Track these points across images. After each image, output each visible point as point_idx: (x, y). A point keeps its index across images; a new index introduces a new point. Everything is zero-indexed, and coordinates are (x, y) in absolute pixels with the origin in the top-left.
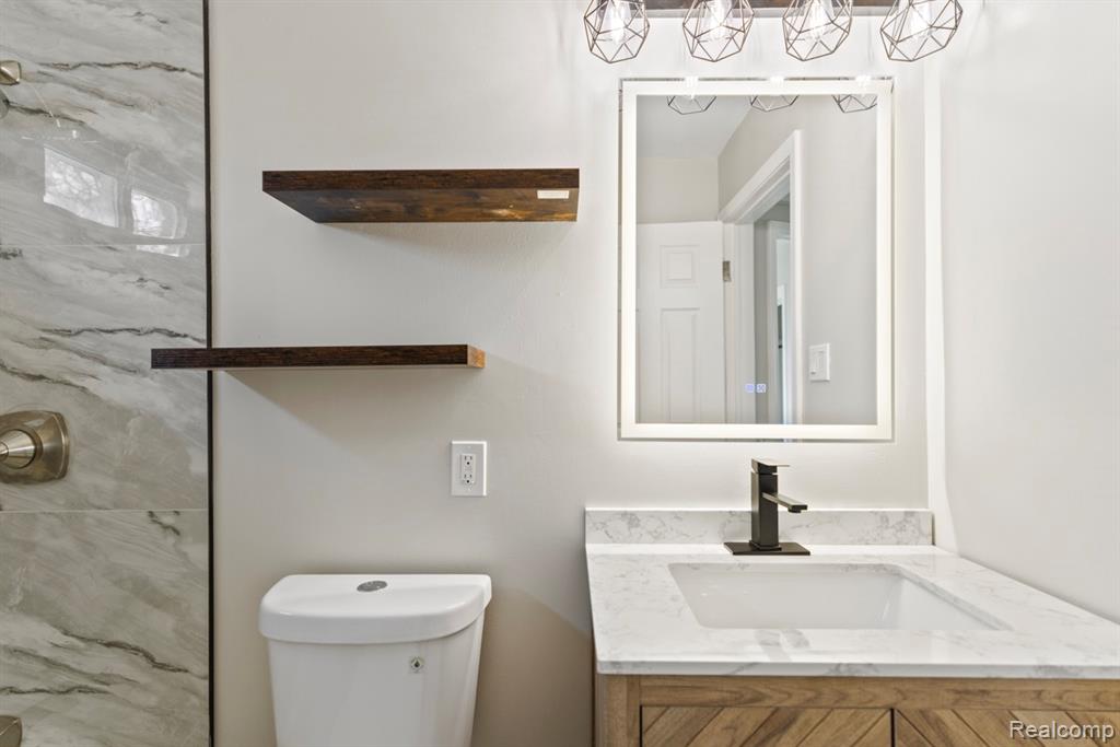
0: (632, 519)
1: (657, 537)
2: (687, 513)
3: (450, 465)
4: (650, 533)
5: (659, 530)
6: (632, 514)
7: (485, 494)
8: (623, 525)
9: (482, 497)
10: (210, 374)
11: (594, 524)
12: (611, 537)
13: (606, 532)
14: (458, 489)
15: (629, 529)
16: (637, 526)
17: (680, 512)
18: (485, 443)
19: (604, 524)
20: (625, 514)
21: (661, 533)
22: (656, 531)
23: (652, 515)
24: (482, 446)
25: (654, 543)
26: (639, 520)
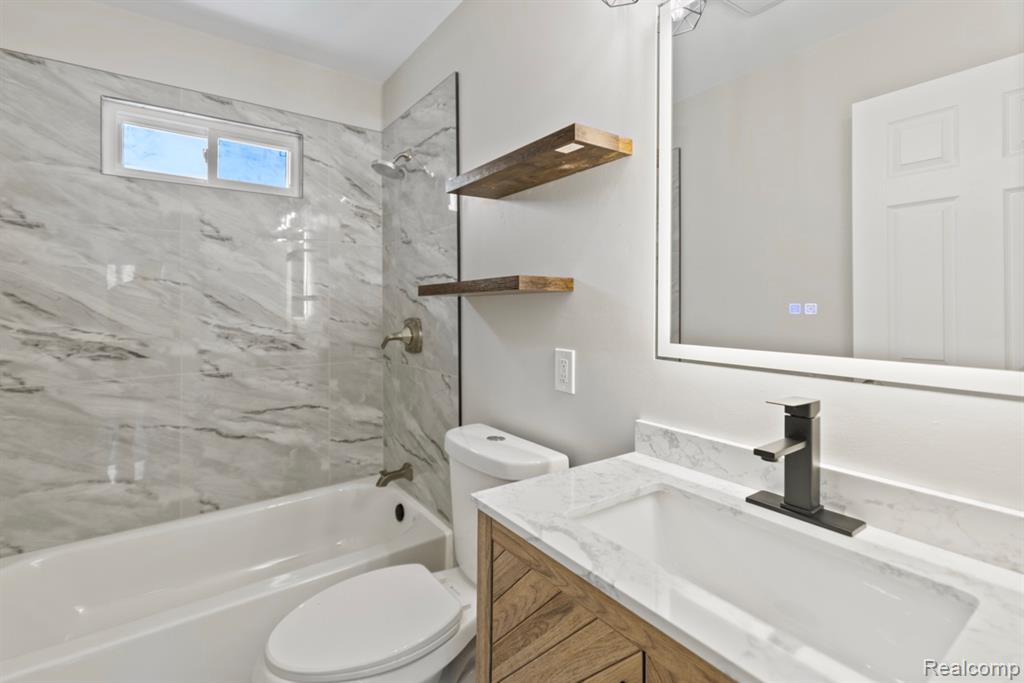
0: (672, 438)
1: (695, 464)
2: (725, 445)
3: (554, 367)
4: (687, 456)
5: (697, 457)
6: (673, 433)
7: (573, 392)
8: (665, 443)
9: (571, 394)
10: (459, 299)
11: (642, 435)
12: (655, 452)
13: (651, 445)
14: (559, 387)
15: (670, 448)
16: (677, 447)
17: (718, 443)
18: (574, 352)
19: (649, 437)
20: (666, 432)
21: (698, 460)
22: (694, 457)
23: (690, 439)
24: (570, 353)
25: (691, 468)
26: (678, 442)
